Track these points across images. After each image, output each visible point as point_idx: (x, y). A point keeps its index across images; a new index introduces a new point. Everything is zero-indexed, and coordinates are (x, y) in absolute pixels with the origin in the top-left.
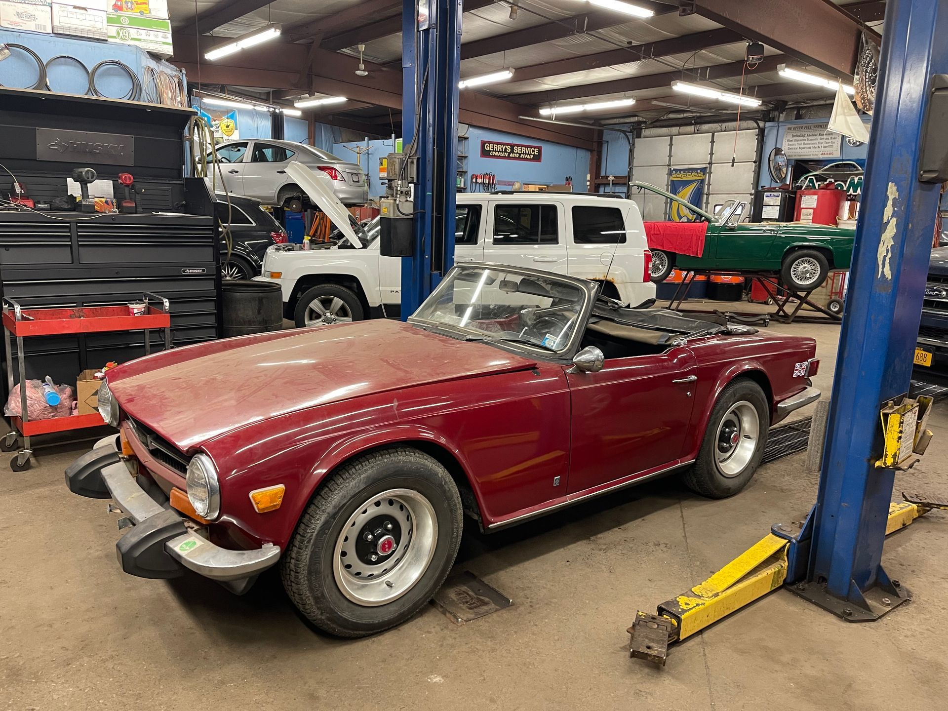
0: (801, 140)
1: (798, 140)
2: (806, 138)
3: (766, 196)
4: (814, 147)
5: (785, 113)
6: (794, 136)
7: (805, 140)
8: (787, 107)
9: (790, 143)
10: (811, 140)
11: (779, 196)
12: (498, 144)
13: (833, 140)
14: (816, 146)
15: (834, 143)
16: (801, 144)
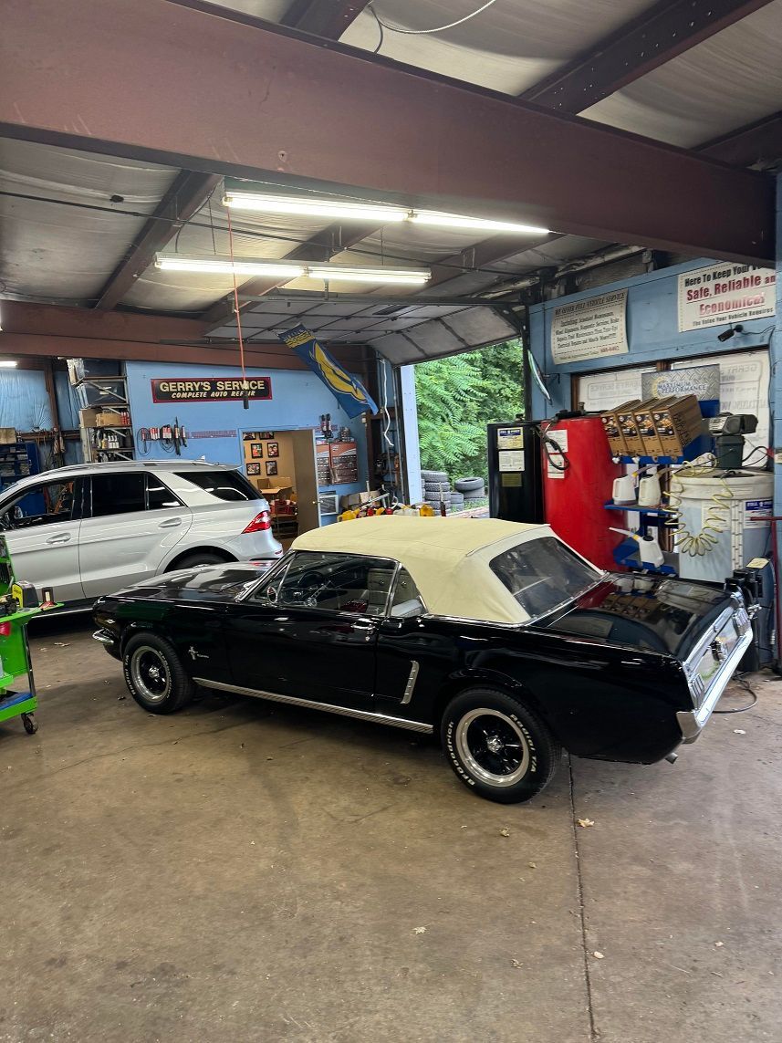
0: (573, 330)
1: (570, 331)
2: (578, 326)
3: (502, 435)
4: (591, 340)
5: (557, 286)
6: (564, 325)
7: (577, 329)
8: (557, 276)
9: (560, 336)
10: (586, 327)
11: (519, 434)
12: (184, 381)
13: (615, 325)
14: (593, 337)
15: (616, 328)
16: (572, 337)
